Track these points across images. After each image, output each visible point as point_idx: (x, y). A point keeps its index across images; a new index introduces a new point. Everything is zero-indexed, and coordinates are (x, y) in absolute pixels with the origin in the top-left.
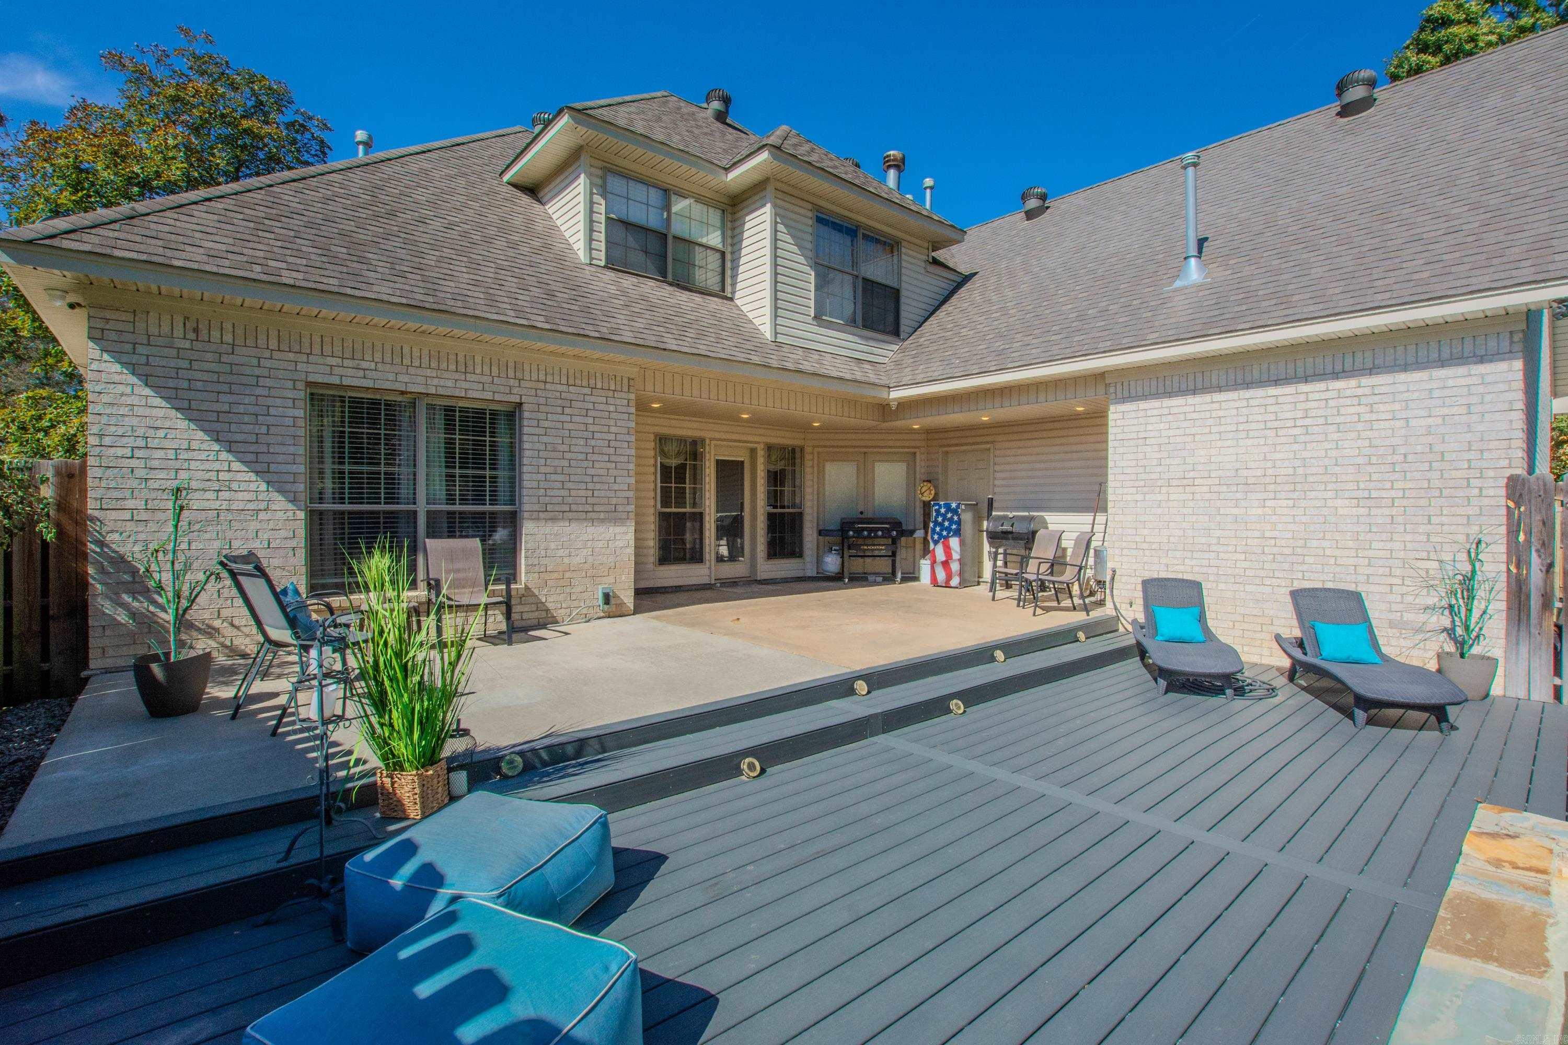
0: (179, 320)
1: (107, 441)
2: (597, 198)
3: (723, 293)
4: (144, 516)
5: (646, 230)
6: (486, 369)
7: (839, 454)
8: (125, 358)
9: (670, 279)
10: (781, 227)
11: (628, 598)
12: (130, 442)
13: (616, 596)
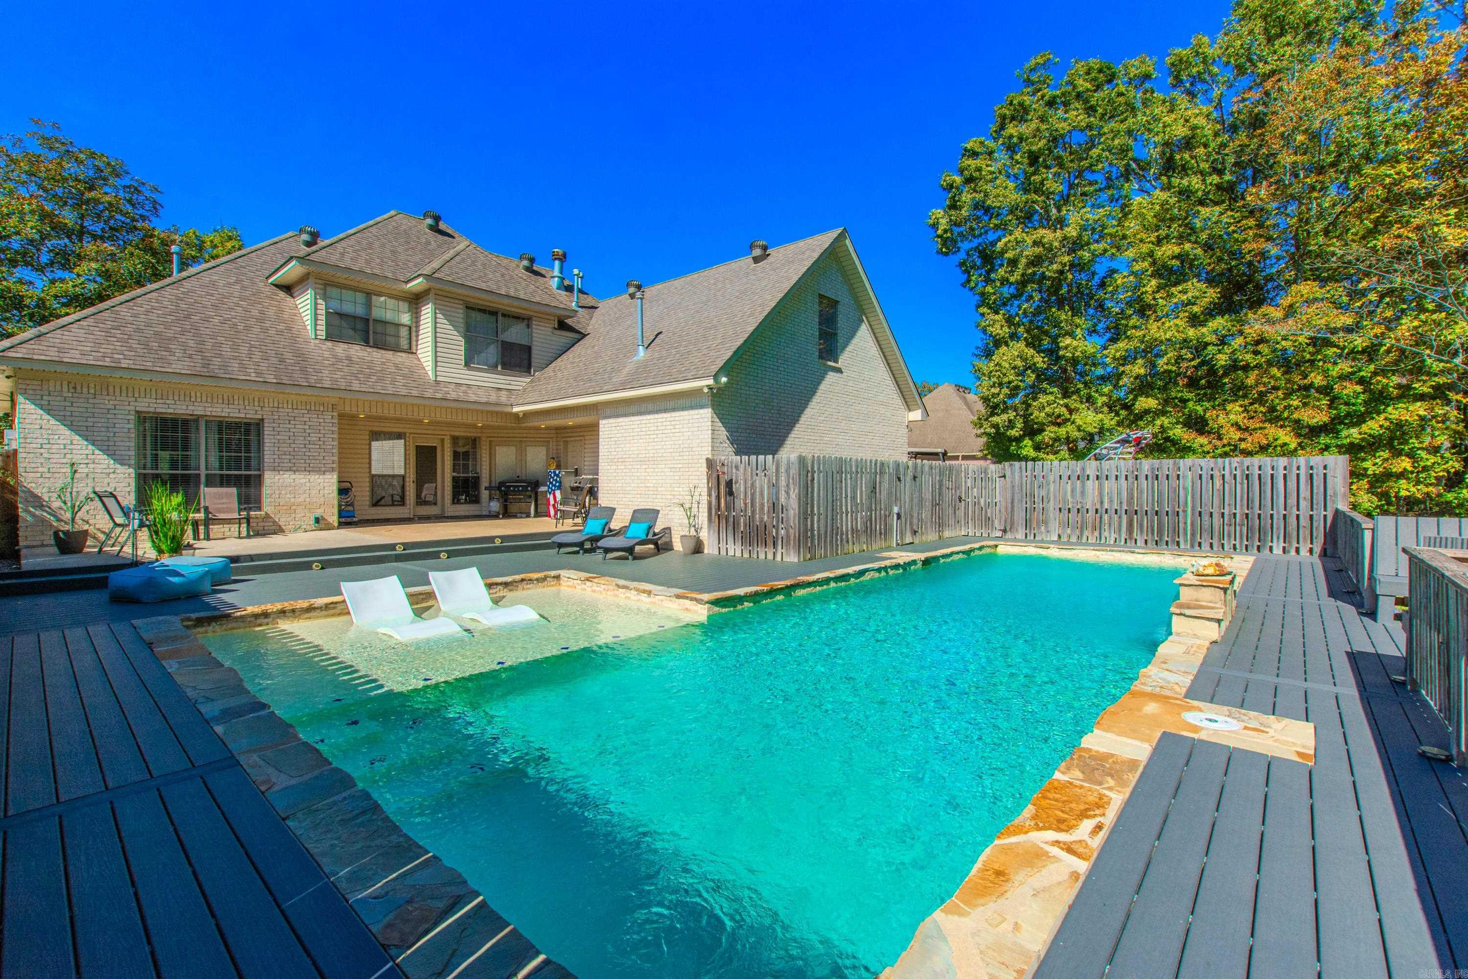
0: (65, 383)
1: (28, 441)
2: (320, 301)
3: (410, 351)
4: (48, 475)
5: (355, 317)
6: (241, 402)
7: (507, 441)
8: (38, 402)
9: (371, 343)
10: (439, 316)
11: (334, 519)
12: (41, 441)
13: (324, 519)
